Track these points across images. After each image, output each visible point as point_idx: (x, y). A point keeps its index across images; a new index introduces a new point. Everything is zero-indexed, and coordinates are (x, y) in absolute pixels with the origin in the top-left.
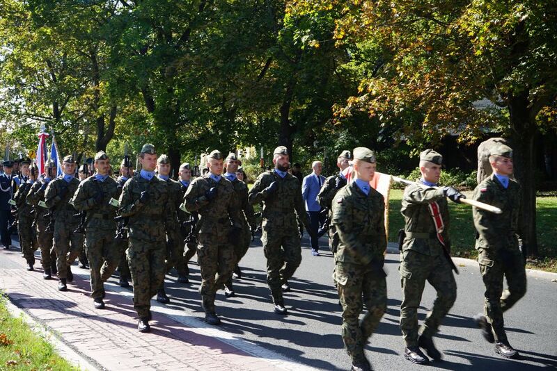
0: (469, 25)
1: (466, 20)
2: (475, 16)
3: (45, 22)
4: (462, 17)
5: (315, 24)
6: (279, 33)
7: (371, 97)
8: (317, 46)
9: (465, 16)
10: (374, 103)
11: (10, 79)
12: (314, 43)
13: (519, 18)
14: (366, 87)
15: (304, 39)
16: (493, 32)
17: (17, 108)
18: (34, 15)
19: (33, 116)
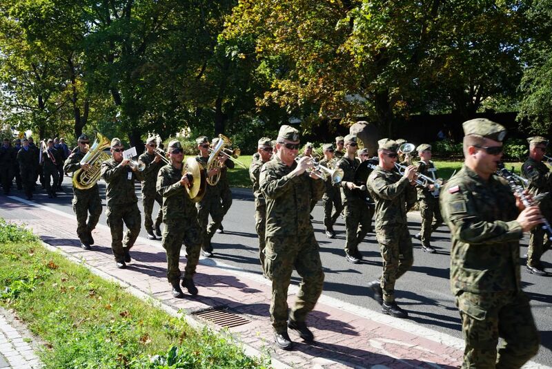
0: (352, 47)
1: (350, 44)
2: (355, 41)
3: (36, 36)
4: (347, 42)
5: (241, 42)
6: (215, 48)
7: (282, 93)
8: (244, 57)
9: (348, 41)
10: (284, 97)
11: (5, 78)
12: (242, 56)
13: (385, 44)
14: (277, 85)
15: (233, 54)
16: (367, 52)
17: (10, 100)
18: (28, 32)
19: (23, 106)
